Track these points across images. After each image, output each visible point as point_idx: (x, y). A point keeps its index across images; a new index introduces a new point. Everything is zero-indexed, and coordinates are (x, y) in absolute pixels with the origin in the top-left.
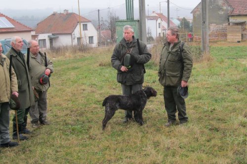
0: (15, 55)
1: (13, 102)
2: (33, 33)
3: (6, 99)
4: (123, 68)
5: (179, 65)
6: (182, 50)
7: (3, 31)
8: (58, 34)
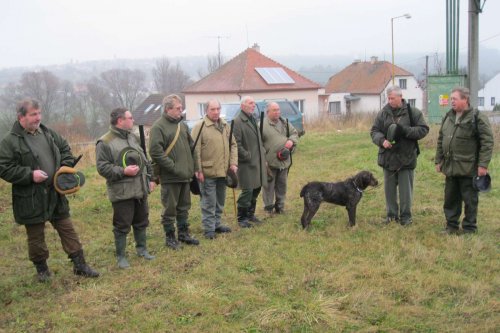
0: (245, 119)
1: (229, 178)
2: (322, 92)
3: (222, 173)
4: (386, 144)
5: (473, 144)
6: (477, 121)
7: (278, 87)
8: (359, 94)
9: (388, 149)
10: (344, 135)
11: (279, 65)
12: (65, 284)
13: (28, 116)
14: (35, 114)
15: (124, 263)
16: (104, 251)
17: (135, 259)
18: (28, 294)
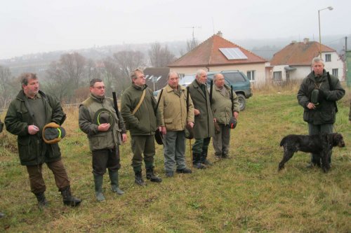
0: (196, 86)
4: (310, 105)
7: (236, 62)
8: (296, 66)
9: (312, 110)
10: (283, 96)
11: (236, 46)
12: (53, 212)
13: (29, 85)
14: (34, 83)
15: (101, 197)
16: (89, 186)
17: (110, 193)
18: (24, 220)
